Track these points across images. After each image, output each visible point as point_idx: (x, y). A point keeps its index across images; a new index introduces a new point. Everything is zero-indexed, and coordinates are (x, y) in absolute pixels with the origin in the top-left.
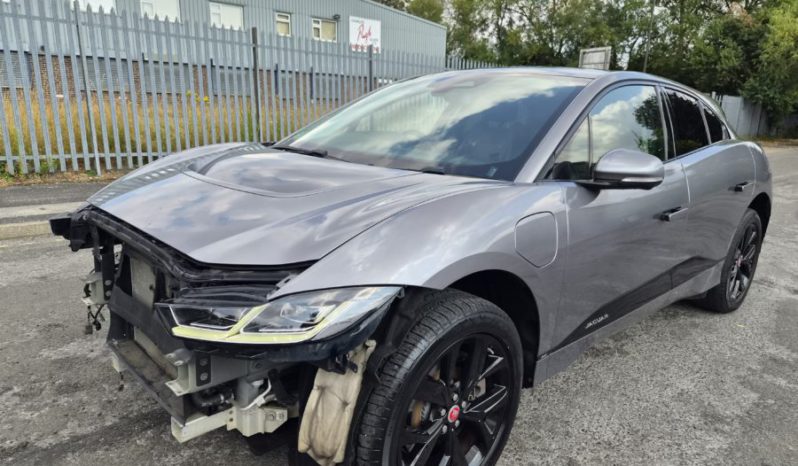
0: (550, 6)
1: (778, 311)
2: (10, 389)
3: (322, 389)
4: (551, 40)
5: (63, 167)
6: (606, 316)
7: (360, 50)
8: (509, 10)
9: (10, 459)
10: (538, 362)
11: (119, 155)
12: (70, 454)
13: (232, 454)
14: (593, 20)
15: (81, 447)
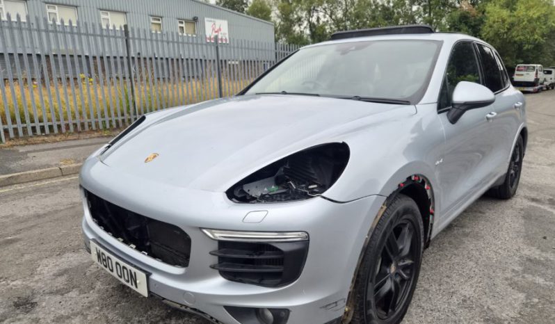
0: (344, 7)
7: (212, 41)
14: (374, 16)
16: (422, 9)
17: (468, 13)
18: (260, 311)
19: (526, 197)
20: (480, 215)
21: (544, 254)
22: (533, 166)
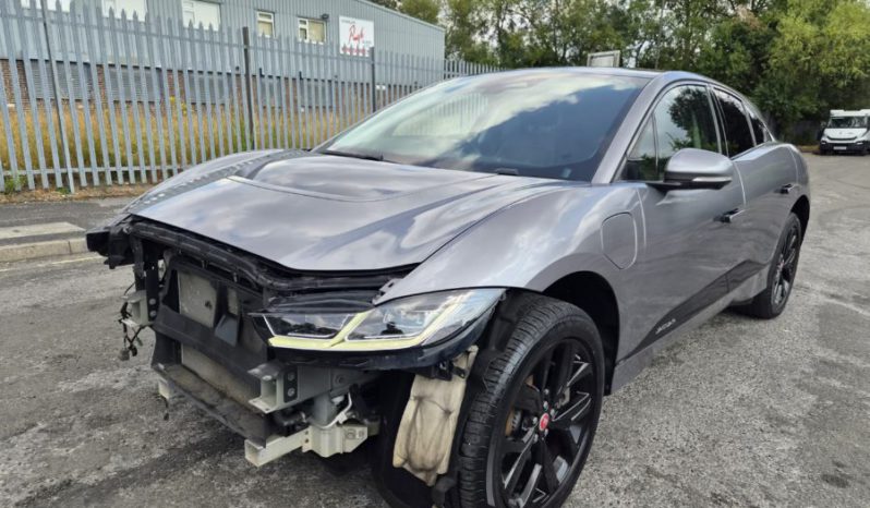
0: (553, 7)
1: (819, 316)
2: (34, 425)
3: (420, 400)
4: (555, 44)
5: (31, 184)
6: (674, 320)
7: (348, 53)
8: (510, 11)
9: (55, 498)
10: (616, 369)
11: (95, 170)
12: (121, 490)
13: (300, 480)
14: (599, 23)
15: (131, 481)
16: (674, 15)
17: (746, 24)
19: (822, 292)
22: (835, 255)
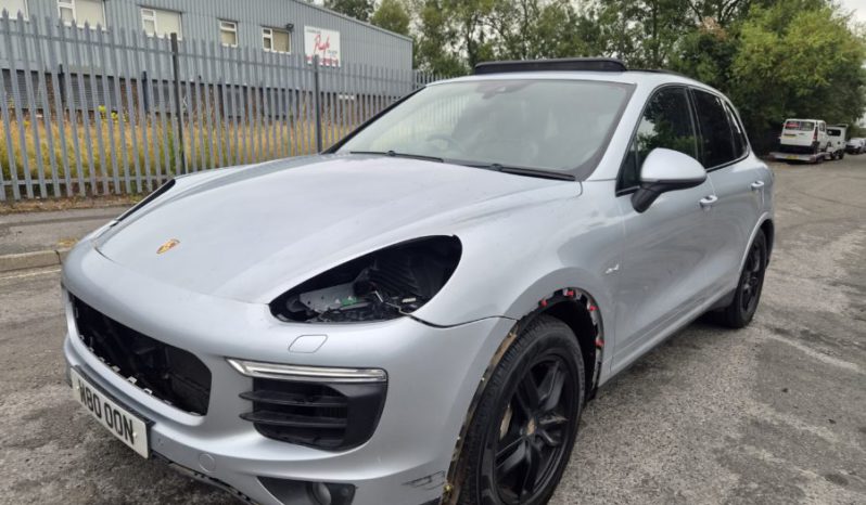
0: (522, 18)
8: (480, 22)
14: (567, 33)
16: (642, 26)
17: (713, 35)
18: (314, 486)
19: (767, 326)
20: (693, 350)
21: (779, 416)
22: (788, 279)
